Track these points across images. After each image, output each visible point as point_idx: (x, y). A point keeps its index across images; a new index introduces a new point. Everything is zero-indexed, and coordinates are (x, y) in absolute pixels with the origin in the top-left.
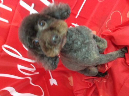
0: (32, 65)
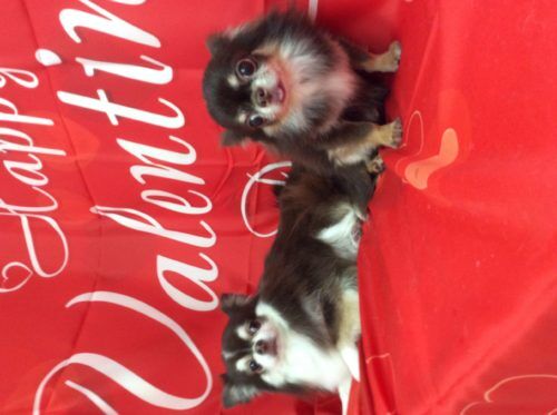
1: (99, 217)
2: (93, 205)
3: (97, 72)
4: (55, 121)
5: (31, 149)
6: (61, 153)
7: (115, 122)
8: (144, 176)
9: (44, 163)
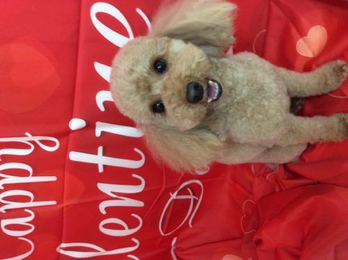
0: (130, 256)
2: (60, 243)
3: (103, 133)
4: (57, 177)
5: (31, 204)
6: (54, 203)
7: (101, 170)
8: (106, 209)
9: (36, 215)
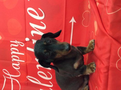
1: (28, 80)
2: (27, 75)
3: (35, 43)
4: (25, 54)
5: (18, 60)
6: (24, 61)
8: (39, 67)
9: (20, 64)
